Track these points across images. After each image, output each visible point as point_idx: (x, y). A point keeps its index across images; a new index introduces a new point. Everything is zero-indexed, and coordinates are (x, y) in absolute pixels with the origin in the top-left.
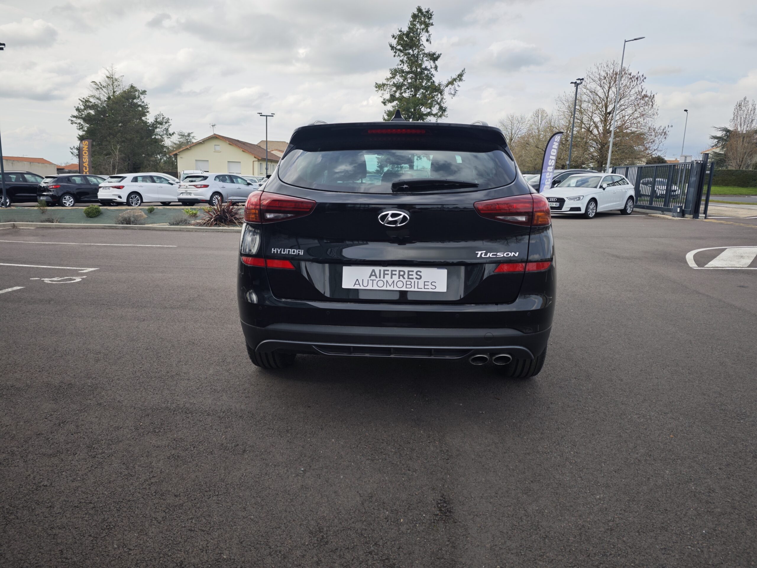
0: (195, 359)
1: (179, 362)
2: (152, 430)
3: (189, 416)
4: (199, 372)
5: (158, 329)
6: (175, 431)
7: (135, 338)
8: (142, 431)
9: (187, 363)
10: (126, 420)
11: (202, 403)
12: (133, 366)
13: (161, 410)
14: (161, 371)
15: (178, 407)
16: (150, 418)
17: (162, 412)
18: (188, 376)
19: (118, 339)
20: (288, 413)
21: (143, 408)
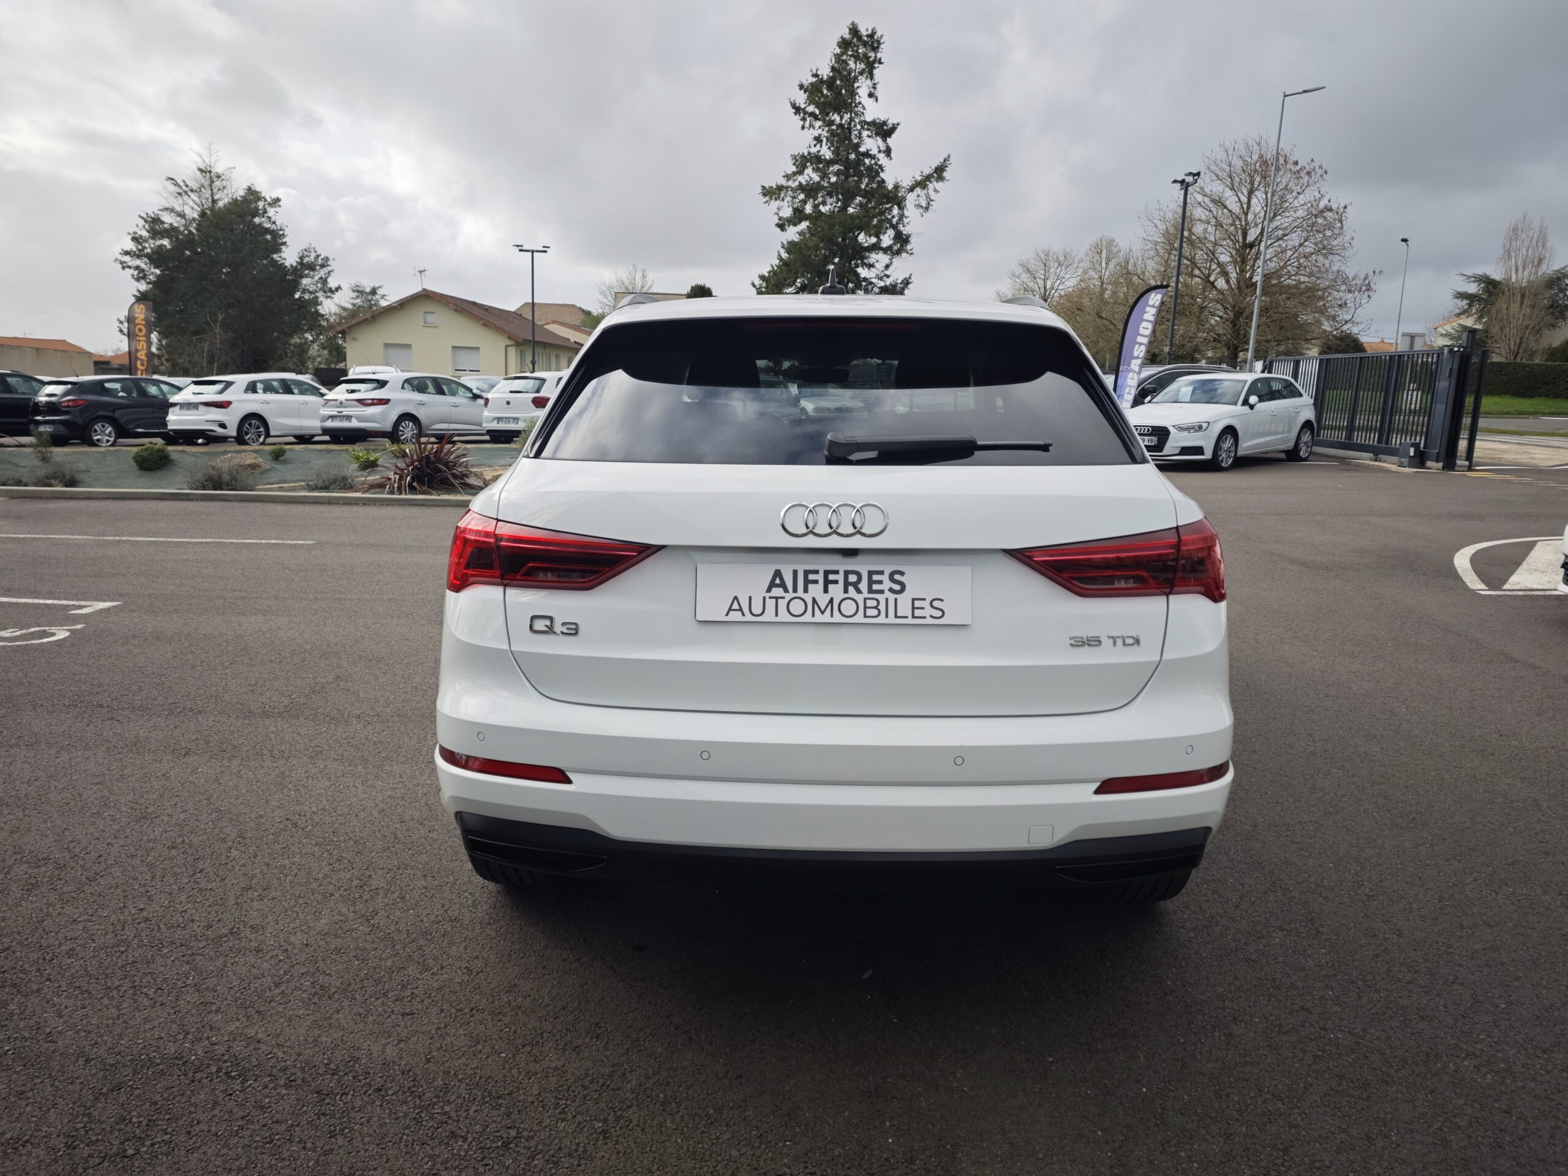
0: (290, 878)
1: (247, 889)
2: (115, 1149)
3: (236, 1087)
4: (292, 925)
5: (217, 780)
6: (183, 1152)
7: (150, 810)
8: (87, 1151)
9: (267, 892)
10: (49, 1110)
11: (281, 1040)
12: (122, 905)
13: (161, 1067)
14: (193, 921)
15: (209, 1055)
16: (123, 1098)
17: (162, 1073)
18: (260, 938)
19: (106, 814)
20: (514, 1072)
21: (110, 1061)
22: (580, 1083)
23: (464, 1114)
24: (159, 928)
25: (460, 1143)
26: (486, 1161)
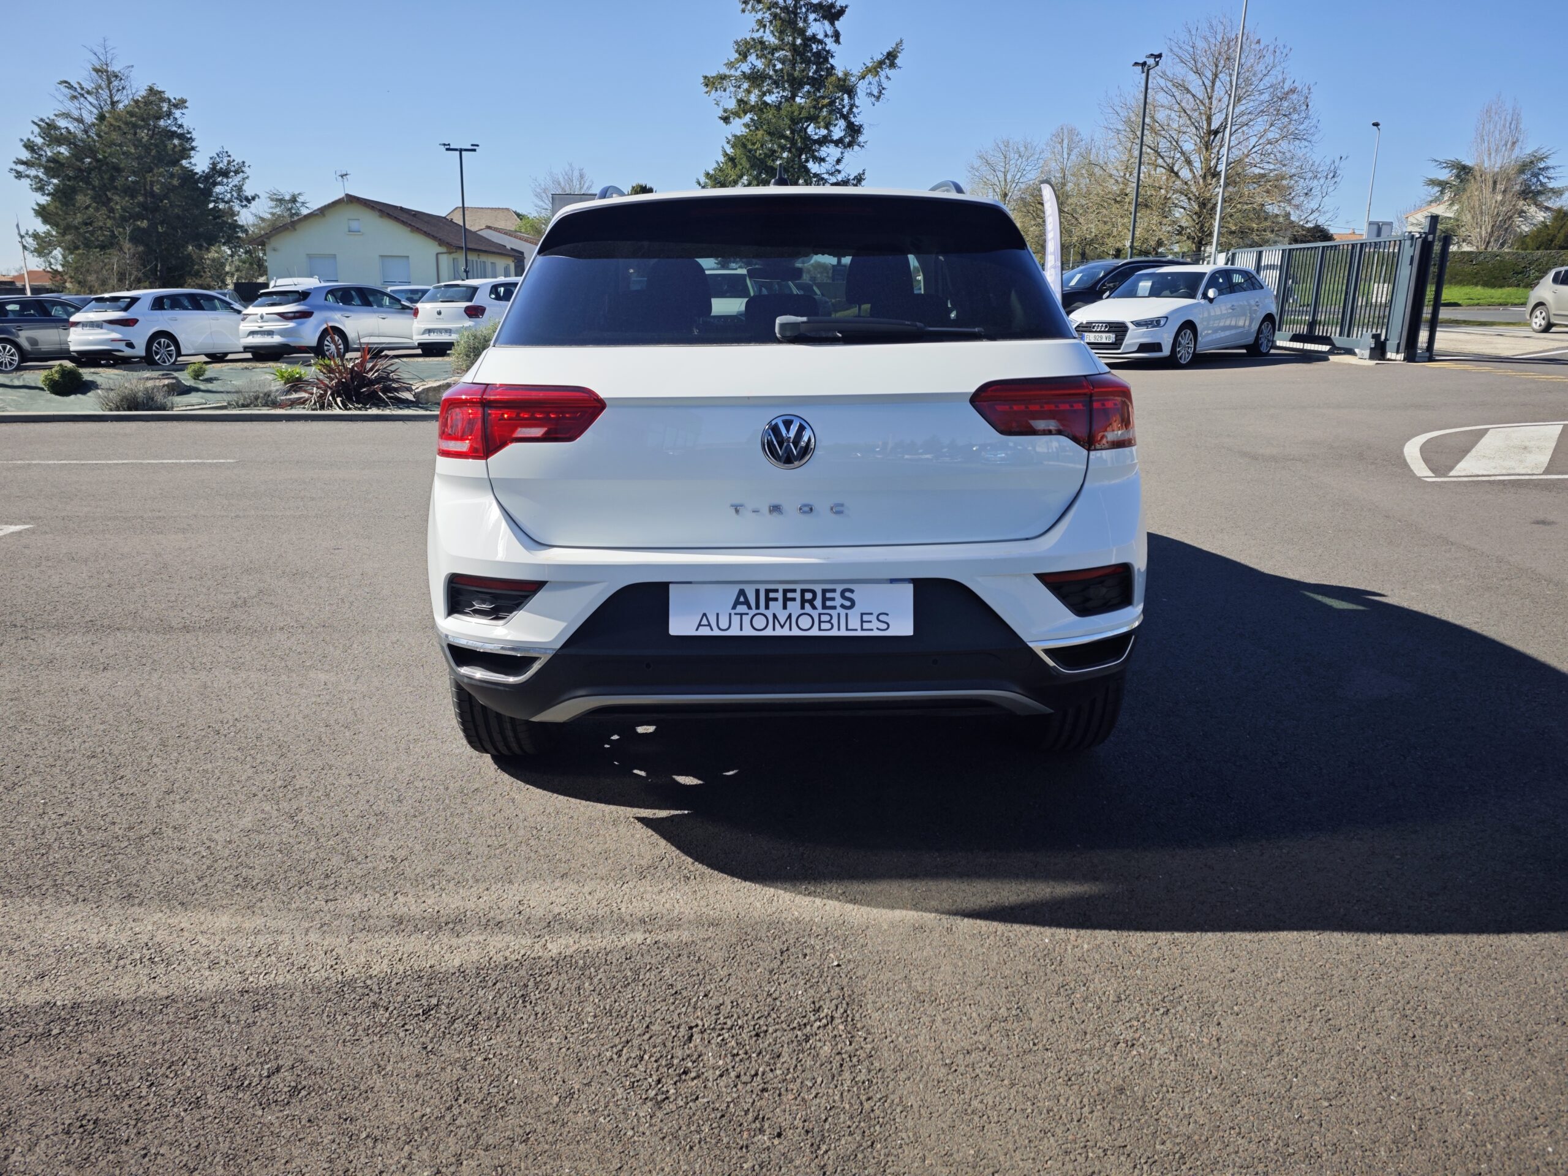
0: (212, 781)
1: (168, 793)
2: (40, 1029)
3: (158, 973)
4: (214, 824)
5: (136, 693)
6: (108, 1028)
7: (67, 723)
8: (14, 1032)
9: (189, 794)
11: (204, 928)
12: (41, 811)
13: (84, 956)
14: (114, 823)
15: (133, 944)
16: (47, 984)
17: (85, 961)
18: (182, 837)
19: (23, 728)
20: (436, 947)
21: (33, 952)
22: (501, 953)
23: (387, 987)
24: (80, 831)
25: (381, 1012)
26: (407, 1027)
